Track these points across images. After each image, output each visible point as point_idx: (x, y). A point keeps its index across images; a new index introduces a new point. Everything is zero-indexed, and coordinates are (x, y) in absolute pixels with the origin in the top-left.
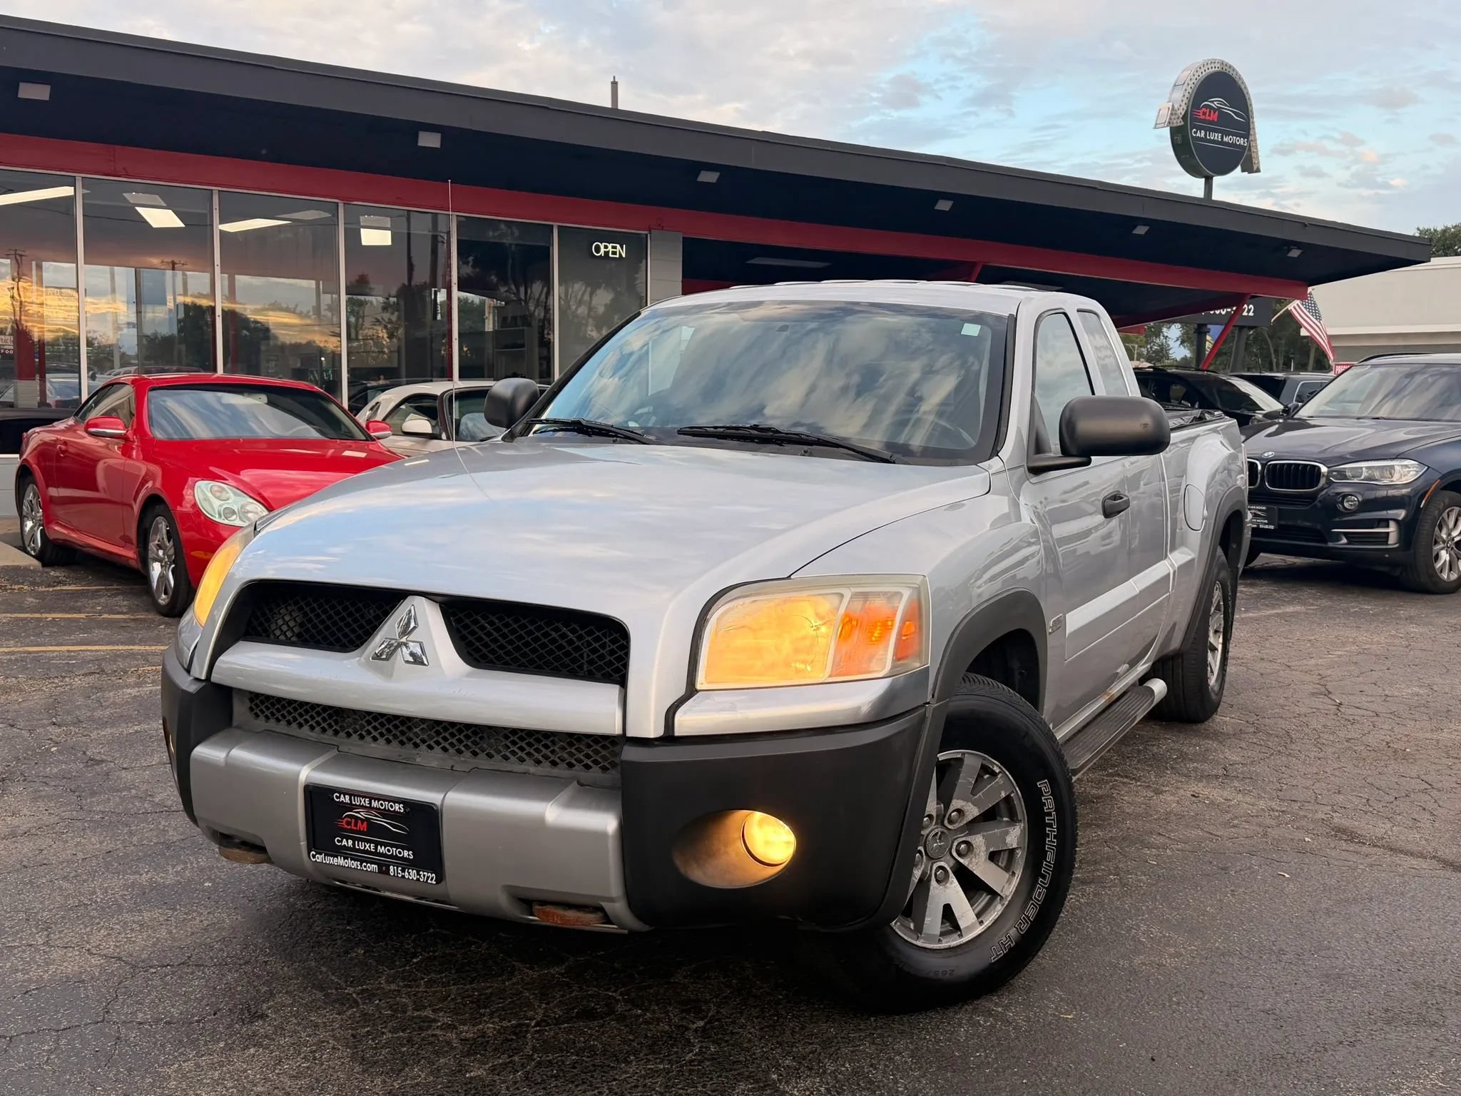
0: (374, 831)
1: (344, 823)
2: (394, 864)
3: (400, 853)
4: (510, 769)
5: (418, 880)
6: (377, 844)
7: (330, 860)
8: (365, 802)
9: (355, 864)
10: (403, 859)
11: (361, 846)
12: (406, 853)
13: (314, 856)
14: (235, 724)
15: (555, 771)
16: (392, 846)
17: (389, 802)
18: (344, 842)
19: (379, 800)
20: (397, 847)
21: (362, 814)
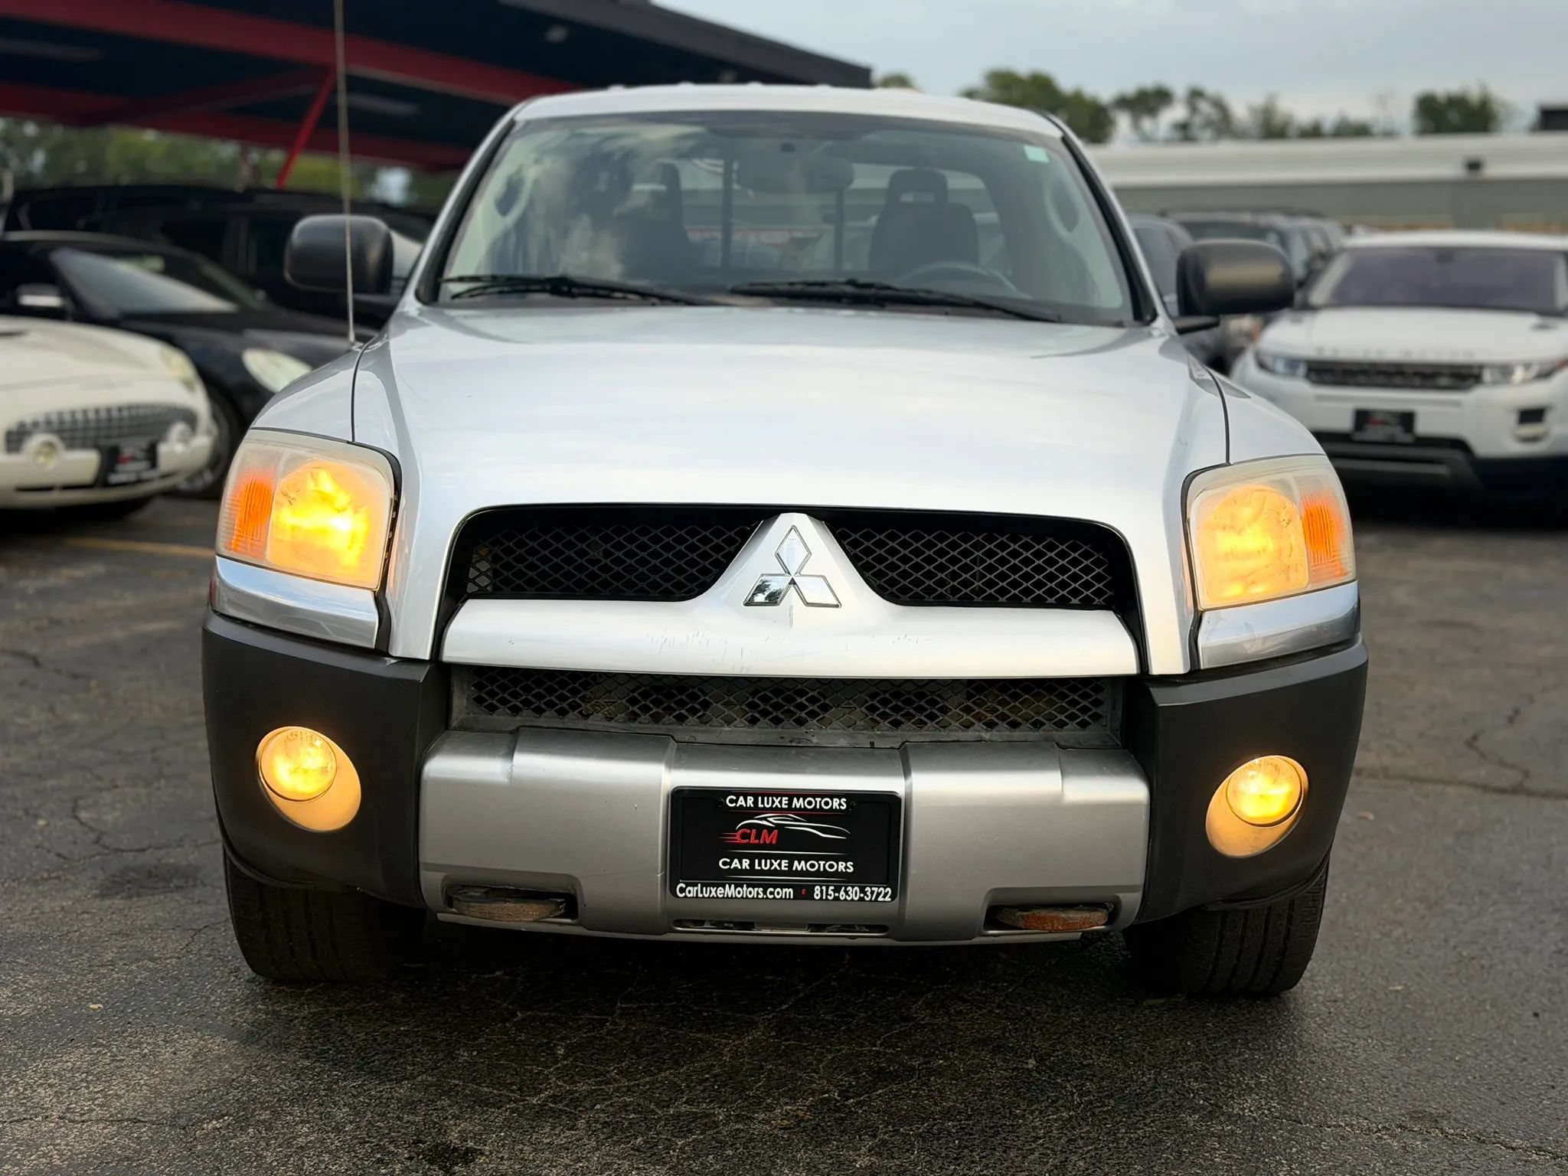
0: (788, 840)
1: (738, 838)
2: (821, 883)
3: (831, 866)
4: (955, 739)
5: (861, 899)
6: (791, 859)
7: (713, 891)
8: (782, 802)
9: (754, 892)
10: (837, 874)
11: (764, 865)
12: (841, 866)
13: (682, 890)
14: (454, 723)
15: (1017, 734)
16: (818, 859)
17: (822, 797)
18: (736, 864)
19: (805, 797)
20: (826, 859)
21: (773, 820)
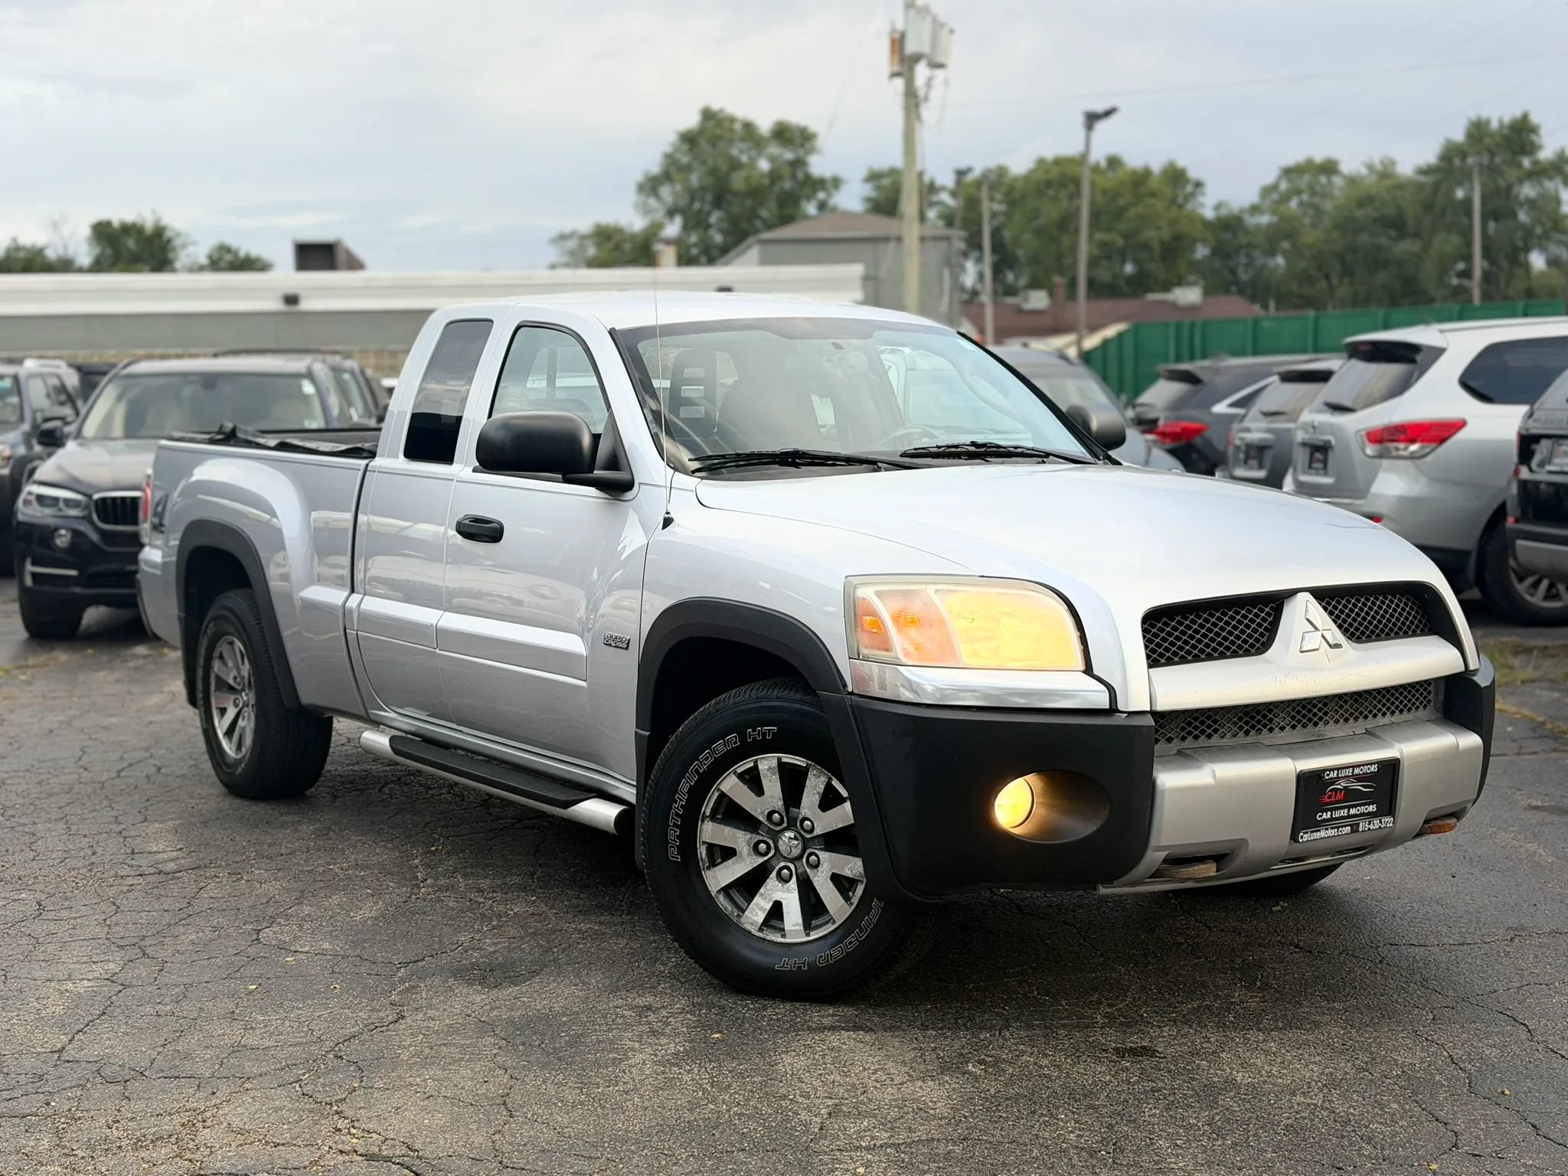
0: (1351, 796)
1: (1327, 799)
2: (1362, 821)
3: (1366, 809)
5: (1380, 827)
6: (1349, 807)
7: (1317, 835)
8: (1349, 772)
9: (1331, 832)
10: (1369, 814)
11: (1337, 814)
12: (1371, 808)
13: (1302, 837)
16: (1360, 805)
17: (1366, 766)
18: (1324, 816)
19: (1359, 767)
20: (1364, 804)
21: (1343, 784)
